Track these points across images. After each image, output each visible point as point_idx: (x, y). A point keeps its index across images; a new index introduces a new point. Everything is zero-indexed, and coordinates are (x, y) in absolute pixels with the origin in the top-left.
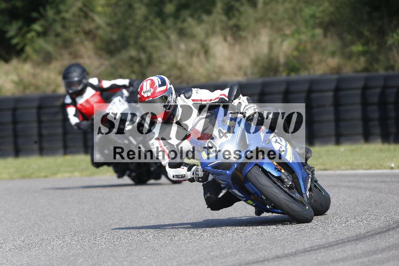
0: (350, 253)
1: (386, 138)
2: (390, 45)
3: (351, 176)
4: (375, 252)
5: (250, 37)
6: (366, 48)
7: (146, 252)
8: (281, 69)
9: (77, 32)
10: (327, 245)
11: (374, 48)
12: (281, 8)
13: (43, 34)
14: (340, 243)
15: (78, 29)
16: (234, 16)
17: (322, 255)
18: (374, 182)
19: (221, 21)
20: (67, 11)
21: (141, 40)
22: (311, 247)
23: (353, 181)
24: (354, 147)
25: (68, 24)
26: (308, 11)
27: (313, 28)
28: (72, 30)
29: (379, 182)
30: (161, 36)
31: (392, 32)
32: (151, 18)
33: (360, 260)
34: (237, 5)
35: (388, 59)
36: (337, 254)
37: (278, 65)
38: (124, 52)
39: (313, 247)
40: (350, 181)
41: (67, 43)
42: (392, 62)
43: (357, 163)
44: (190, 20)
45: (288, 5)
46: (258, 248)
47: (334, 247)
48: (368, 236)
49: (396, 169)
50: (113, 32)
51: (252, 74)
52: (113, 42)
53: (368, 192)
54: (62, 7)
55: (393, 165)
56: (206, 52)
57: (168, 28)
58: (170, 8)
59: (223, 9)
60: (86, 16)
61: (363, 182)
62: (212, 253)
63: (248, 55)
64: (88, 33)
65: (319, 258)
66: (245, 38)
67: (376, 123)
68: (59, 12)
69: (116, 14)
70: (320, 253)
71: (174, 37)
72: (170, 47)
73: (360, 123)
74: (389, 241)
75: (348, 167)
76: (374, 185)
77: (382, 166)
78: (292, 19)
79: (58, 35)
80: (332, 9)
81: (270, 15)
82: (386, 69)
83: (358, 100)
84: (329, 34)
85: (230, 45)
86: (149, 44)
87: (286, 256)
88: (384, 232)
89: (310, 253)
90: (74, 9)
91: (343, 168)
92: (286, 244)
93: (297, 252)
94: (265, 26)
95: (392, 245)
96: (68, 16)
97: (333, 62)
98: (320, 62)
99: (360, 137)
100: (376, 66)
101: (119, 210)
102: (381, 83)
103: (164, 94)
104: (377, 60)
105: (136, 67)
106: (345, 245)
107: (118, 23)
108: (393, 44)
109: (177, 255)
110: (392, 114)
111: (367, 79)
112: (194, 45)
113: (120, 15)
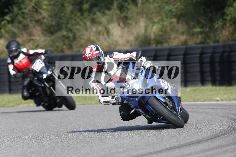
0: (193, 150)
1: (214, 83)
2: (217, 28)
3: (193, 105)
4: (207, 150)
5: (134, 24)
6: (202, 30)
7: (72, 151)
8: (152, 42)
9: (31, 21)
10: (180, 146)
11: (207, 30)
12: (152, 7)
13: (11, 22)
14: (187, 145)
15: (32, 19)
16: (124, 11)
17: (177, 152)
18: (207, 109)
19: (116, 14)
20: (25, 8)
21: (69, 25)
22: (170, 147)
23: (195, 108)
24: (195, 88)
25: (26, 16)
26: (167, 8)
27: (171, 18)
28: (29, 19)
29: (210, 108)
30: (81, 23)
31: (218, 20)
32: (75, 12)
33: (199, 155)
34: (126, 4)
35: (215, 37)
36: (185, 151)
37: (150, 40)
38: (59, 32)
39: (172, 147)
40: (193, 109)
41: (26, 27)
42: (217, 38)
43: (197, 97)
44: (98, 13)
45: (156, 5)
46: (139, 148)
47: (184, 147)
48: (204, 141)
49: (220, 101)
50: (53, 21)
51: (135, 45)
52: (52, 26)
53: (204, 115)
54: (22, 6)
55: (218, 99)
56: (108, 32)
57: (85, 18)
58: (86, 6)
59: (117, 7)
60: (37, 11)
61: (201, 109)
62: (112, 151)
63: (133, 34)
64: (37, 21)
65: (175, 154)
66: (131, 24)
67: (208, 74)
68: (20, 9)
69: (54, 10)
70: (175, 150)
71: (88, 23)
72: (86, 30)
73: (199, 74)
74: (216, 143)
75: (192, 100)
76: (207, 111)
77: (212, 99)
78: (158, 13)
79: (20, 22)
80: (182, 7)
81: (146, 11)
82: (214, 42)
83: (198, 60)
84: (180, 22)
85: (122, 28)
86: (74, 28)
87: (156, 153)
88: (213, 138)
89: (169, 151)
90: (30, 7)
91: (189, 100)
92: (156, 146)
93: (162, 150)
94: (142, 17)
95: (218, 146)
96: (26, 11)
97: (183, 38)
98: (175, 38)
99: (199, 82)
100: (208, 41)
101: (56, 126)
102: (211, 50)
103: (98, 55)
104: (209, 37)
105: (67, 41)
106: (190, 146)
107: (56, 15)
108: (218, 28)
109: (91, 152)
110: (218, 69)
111: (203, 48)
112: (100, 28)
113: (56, 10)
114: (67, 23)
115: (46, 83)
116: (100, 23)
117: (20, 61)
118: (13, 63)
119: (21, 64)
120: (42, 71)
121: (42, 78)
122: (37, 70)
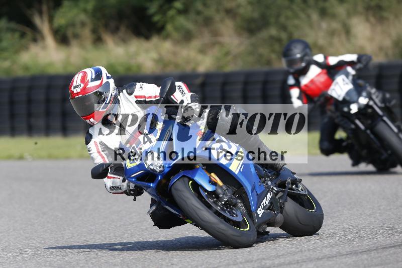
5: (392, 18)
9: (218, 10)
13: (184, 12)
15: (219, 7)
28: (213, 8)
41: (208, 22)
50: (254, 11)
56: (348, 32)
63: (389, 35)
64: (229, 12)
79: (199, 13)
86: (290, 23)
103: (99, 90)
112: (335, 25)
114: (278, 16)
115: (358, 122)
116: (334, 16)
117: (312, 81)
118: (298, 84)
119: (312, 86)
120: (348, 98)
121: (349, 112)
122: (339, 96)
